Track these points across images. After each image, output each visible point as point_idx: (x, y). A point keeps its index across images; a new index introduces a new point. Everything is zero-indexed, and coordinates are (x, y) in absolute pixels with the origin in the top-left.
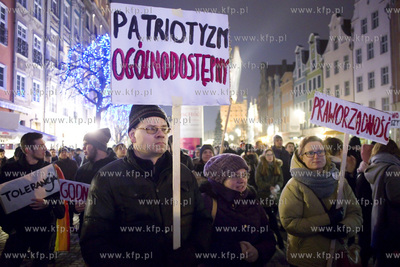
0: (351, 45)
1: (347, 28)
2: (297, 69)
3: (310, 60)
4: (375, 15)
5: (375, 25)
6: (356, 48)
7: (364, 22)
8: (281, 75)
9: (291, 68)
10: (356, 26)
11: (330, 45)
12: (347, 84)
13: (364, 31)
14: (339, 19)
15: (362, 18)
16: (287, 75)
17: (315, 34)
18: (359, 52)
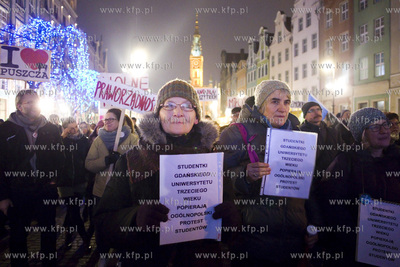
0: (291, 40)
1: (289, 25)
2: (249, 58)
3: (260, 51)
4: (309, 15)
5: (308, 24)
6: (294, 42)
7: (301, 20)
8: (237, 62)
9: (245, 57)
10: (295, 23)
11: (275, 38)
12: (287, 73)
13: (301, 29)
14: (283, 16)
15: (299, 17)
16: (242, 62)
17: (265, 28)
18: (296, 46)
